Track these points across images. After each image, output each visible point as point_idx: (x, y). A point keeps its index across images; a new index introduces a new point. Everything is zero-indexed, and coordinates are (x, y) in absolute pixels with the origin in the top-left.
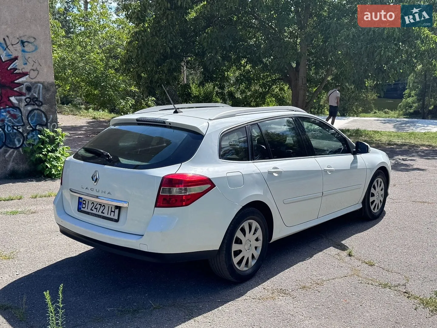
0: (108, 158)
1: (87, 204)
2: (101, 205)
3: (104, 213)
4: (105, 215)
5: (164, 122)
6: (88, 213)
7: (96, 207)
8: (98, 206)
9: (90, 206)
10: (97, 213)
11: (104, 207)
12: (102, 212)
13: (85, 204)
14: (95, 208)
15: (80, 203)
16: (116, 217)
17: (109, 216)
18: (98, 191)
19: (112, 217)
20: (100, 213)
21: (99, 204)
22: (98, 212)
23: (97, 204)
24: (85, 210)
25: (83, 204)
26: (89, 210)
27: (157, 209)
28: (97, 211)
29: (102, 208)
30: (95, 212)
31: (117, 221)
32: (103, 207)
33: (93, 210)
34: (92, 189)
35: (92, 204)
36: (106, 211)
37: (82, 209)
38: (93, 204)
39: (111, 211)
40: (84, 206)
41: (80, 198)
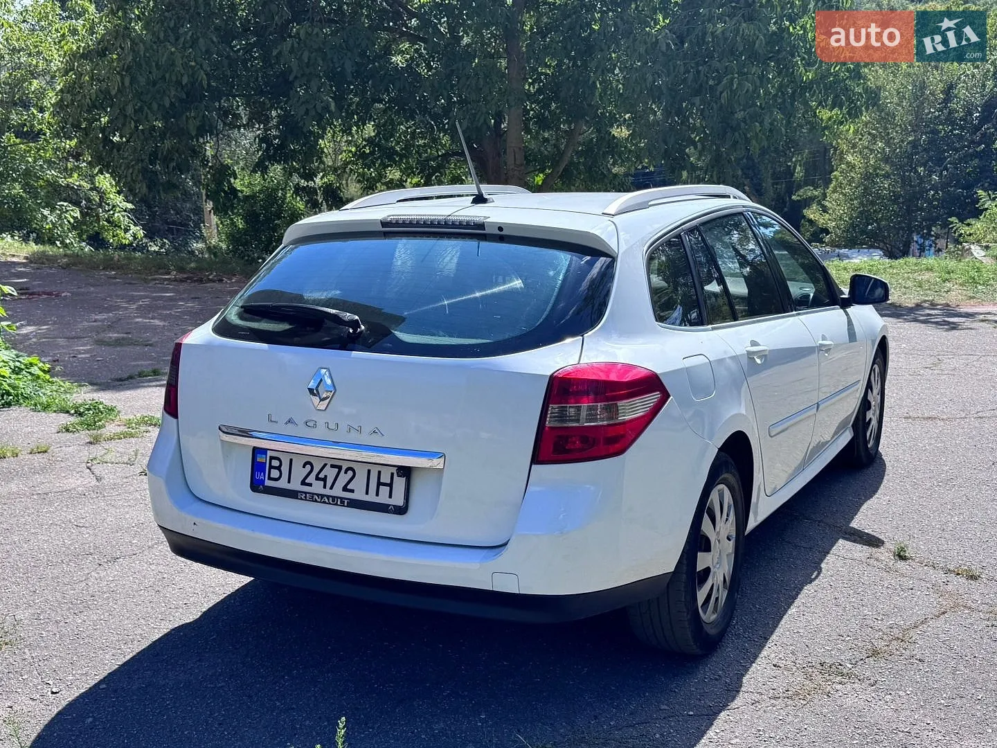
0: (355, 330)
1: (285, 469)
2: (340, 468)
3: (352, 491)
4: (359, 495)
5: (481, 226)
6: (293, 494)
7: (321, 476)
8: (330, 473)
9: (299, 472)
10: (327, 492)
11: (350, 473)
12: (345, 489)
13: (279, 468)
14: (317, 478)
15: (257, 467)
16: (398, 500)
17: (371, 498)
18: (332, 426)
19: (383, 498)
20: (337, 491)
21: (332, 466)
22: (331, 488)
23: (325, 465)
24: (282, 484)
25: (271, 467)
26: (295, 485)
27: (540, 470)
28: (325, 487)
29: (343, 478)
30: (317, 487)
31: (401, 511)
32: (346, 473)
33: (310, 485)
34: (311, 424)
35: (304, 467)
36: (358, 485)
37: (268, 483)
38: (308, 467)
39: (379, 484)
40: (275, 474)
41: (257, 451)
